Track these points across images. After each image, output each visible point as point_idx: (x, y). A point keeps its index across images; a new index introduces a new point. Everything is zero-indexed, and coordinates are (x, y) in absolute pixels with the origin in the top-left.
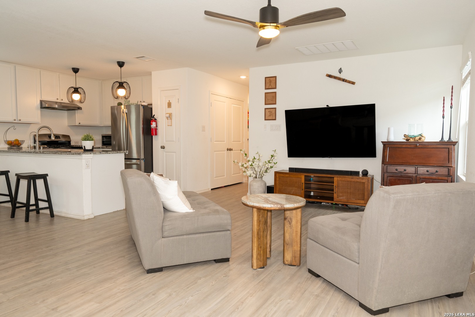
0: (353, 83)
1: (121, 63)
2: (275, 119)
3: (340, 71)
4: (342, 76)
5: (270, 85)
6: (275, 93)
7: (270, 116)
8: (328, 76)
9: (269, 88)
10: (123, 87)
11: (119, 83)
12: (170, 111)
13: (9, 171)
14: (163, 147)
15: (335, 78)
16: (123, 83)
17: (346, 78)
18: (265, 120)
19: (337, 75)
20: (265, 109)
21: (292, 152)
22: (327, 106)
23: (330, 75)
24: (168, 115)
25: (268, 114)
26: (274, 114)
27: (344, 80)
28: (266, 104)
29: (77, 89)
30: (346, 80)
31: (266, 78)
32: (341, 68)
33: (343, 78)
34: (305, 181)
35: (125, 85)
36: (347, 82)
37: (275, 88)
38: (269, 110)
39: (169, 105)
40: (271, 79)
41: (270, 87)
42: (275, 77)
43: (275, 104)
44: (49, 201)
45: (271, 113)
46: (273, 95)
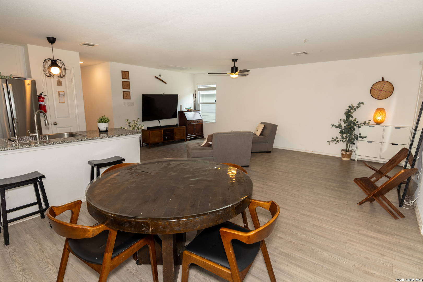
0: (166, 83)
1: (51, 39)
2: (130, 99)
4: (161, 78)
5: (125, 76)
7: (127, 96)
9: (125, 78)
10: (57, 66)
11: (51, 60)
14: (55, 124)
15: (159, 79)
16: (57, 60)
18: (124, 99)
20: (123, 92)
21: (145, 119)
22: (164, 94)
23: (157, 77)
25: (125, 95)
26: (129, 96)
27: (162, 81)
28: (123, 89)
31: (122, 71)
32: (160, 75)
35: (58, 62)
36: (164, 82)
37: (129, 79)
38: (126, 92)
39: (60, 83)
40: (126, 72)
43: (129, 89)
45: (127, 94)
46: (128, 83)
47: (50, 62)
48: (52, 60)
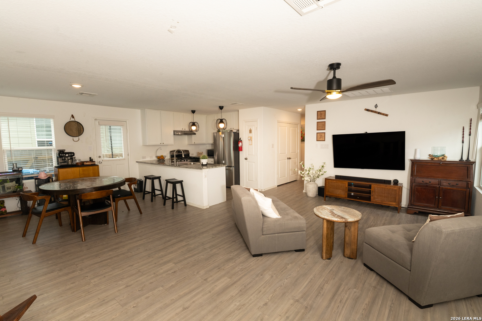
0: (387, 115)
1: (221, 107)
2: (324, 141)
3: (376, 106)
4: (378, 110)
5: (321, 116)
6: (325, 122)
7: (320, 138)
8: (366, 110)
12: (250, 135)
13: (160, 177)
14: (246, 159)
15: (372, 111)
16: (223, 119)
17: (381, 112)
18: (317, 141)
19: (374, 109)
20: (317, 133)
21: (338, 164)
22: (366, 132)
23: (368, 109)
24: (250, 138)
25: (319, 136)
26: (324, 137)
27: (379, 113)
28: (317, 130)
29: (195, 123)
30: (381, 113)
31: (317, 112)
32: (376, 104)
33: (379, 111)
34: (348, 186)
35: (224, 121)
36: (382, 114)
37: (325, 119)
38: (320, 134)
39: (250, 131)
40: (322, 112)
41: (321, 118)
42: (325, 111)
43: (325, 130)
44: (183, 196)
45: (321, 136)
46: (324, 123)
47: (219, 121)
48: (220, 120)
